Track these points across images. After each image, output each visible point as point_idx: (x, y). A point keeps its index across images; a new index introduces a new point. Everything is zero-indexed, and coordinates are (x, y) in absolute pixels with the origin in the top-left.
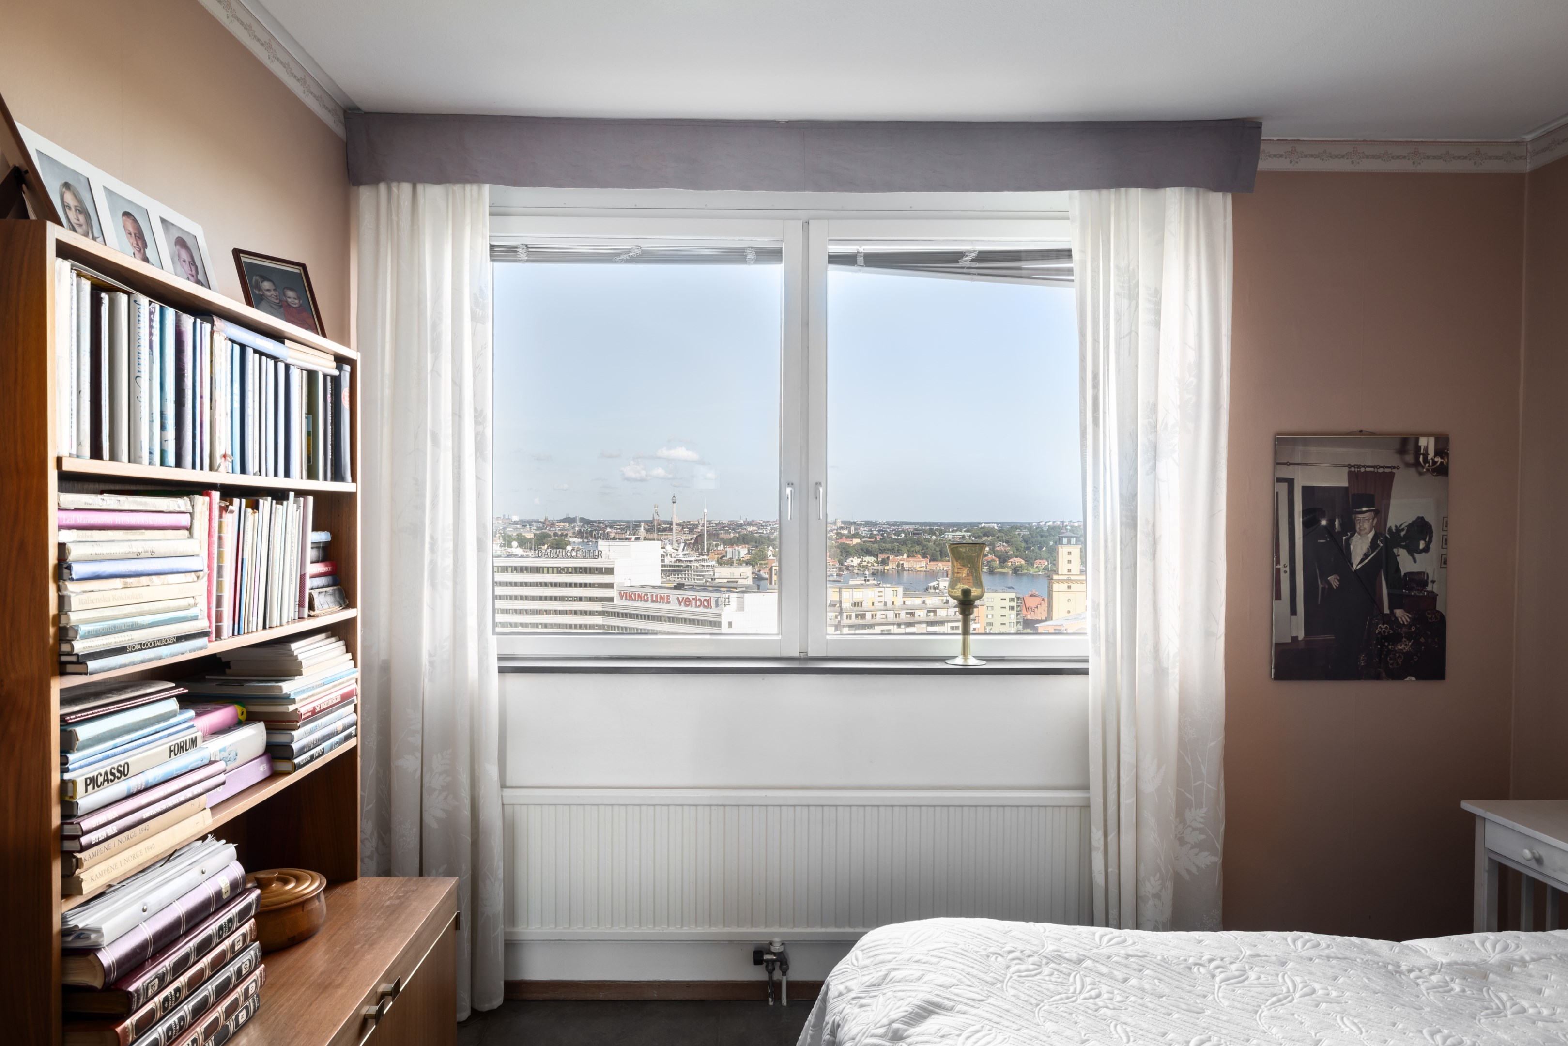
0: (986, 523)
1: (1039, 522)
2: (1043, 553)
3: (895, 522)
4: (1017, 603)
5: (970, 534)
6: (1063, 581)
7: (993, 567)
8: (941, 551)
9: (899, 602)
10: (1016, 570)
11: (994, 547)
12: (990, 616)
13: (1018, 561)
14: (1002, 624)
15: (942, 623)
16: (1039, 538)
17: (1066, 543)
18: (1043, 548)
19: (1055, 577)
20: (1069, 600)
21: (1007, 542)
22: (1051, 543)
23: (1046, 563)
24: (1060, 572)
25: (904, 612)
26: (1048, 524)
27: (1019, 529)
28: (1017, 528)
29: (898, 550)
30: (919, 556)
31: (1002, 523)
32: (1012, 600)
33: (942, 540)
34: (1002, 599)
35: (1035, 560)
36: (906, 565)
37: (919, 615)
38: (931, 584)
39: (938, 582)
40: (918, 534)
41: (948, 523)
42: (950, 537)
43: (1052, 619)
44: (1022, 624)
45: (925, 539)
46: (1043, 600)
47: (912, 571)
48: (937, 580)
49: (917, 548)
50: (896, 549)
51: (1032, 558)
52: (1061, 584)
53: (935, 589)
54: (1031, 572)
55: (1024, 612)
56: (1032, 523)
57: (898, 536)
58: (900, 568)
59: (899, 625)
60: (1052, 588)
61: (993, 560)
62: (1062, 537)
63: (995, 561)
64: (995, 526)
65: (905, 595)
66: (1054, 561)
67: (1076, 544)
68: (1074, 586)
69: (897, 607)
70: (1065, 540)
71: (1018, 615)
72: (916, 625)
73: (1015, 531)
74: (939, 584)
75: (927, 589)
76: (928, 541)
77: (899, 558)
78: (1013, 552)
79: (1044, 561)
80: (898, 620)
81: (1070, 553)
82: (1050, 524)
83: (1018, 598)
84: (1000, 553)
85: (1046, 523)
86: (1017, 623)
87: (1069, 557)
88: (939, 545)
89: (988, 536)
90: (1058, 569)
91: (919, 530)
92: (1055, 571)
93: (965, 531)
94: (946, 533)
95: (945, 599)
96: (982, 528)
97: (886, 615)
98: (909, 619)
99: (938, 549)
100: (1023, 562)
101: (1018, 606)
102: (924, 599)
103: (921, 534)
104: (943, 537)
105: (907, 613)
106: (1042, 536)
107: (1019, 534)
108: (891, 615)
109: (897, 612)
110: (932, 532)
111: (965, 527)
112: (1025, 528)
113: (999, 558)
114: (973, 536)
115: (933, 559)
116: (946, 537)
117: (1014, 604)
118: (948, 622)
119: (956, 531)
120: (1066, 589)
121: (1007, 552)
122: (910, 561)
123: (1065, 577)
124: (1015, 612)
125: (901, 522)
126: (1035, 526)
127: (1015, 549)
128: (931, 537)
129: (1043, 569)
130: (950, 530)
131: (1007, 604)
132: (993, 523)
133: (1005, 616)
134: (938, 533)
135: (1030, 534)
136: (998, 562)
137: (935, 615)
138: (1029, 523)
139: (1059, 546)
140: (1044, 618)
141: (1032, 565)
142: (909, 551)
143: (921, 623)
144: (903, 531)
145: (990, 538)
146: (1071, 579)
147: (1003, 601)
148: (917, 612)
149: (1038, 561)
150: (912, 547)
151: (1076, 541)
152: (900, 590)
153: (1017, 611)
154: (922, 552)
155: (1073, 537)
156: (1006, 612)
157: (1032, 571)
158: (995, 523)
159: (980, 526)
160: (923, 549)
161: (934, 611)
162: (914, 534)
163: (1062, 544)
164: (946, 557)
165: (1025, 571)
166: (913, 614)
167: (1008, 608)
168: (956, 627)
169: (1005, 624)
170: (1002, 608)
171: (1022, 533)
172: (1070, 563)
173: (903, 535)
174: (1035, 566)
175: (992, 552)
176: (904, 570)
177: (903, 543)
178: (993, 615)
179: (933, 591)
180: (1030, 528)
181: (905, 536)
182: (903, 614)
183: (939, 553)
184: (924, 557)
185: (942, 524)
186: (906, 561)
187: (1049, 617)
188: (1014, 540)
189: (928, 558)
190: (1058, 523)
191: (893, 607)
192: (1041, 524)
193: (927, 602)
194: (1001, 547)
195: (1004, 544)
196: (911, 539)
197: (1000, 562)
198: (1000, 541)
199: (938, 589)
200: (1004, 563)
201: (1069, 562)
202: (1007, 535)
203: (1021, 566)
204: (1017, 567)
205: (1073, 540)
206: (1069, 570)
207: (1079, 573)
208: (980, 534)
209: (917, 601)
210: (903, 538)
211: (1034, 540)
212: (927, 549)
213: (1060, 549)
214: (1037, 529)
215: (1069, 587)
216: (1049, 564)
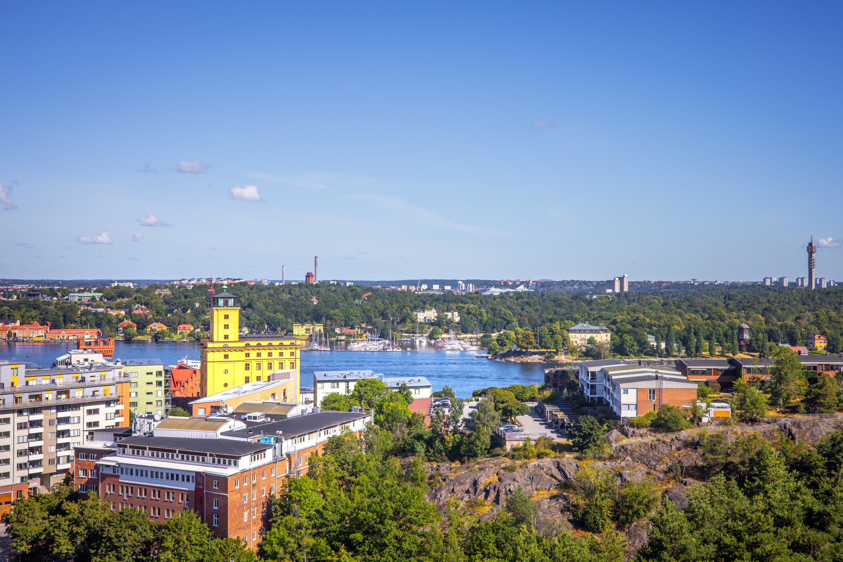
0: (119, 281)
1: (181, 280)
2: (187, 317)
3: (3, 280)
4: (165, 377)
5: (101, 294)
6: (218, 350)
7: (129, 335)
8: (64, 316)
9: (19, 384)
10: (157, 338)
11: (131, 310)
12: (133, 395)
13: (158, 327)
14: (147, 403)
15: (76, 406)
16: (183, 299)
17: (222, 305)
18: (188, 310)
19: (210, 345)
20: (226, 371)
21: (146, 304)
22: (197, 305)
23: (192, 328)
24: (215, 339)
25: (27, 395)
26: (192, 282)
27: (160, 288)
28: (157, 287)
29: (9, 316)
30: (36, 322)
31: (139, 282)
32: (159, 374)
33: (65, 303)
34: (148, 374)
35: (179, 325)
36: (19, 334)
37: (47, 398)
38: (60, 359)
39: (69, 356)
40: (34, 295)
41: (71, 281)
42: (76, 299)
43: (206, 396)
44: (170, 402)
45: (43, 302)
46: (195, 372)
47: (27, 341)
48: (69, 353)
49: (34, 313)
50: (7, 314)
51: (175, 323)
52: (217, 353)
53: (67, 364)
54: (174, 339)
55: (172, 388)
56: (174, 281)
57: (9, 298)
58: (11, 339)
59: (20, 412)
60: (206, 358)
61: (129, 326)
62: (218, 298)
63: (132, 327)
64: (131, 285)
65: (28, 374)
66: (208, 326)
67: (235, 306)
68: (233, 355)
69: (17, 390)
70: (221, 302)
71: (166, 391)
72: (43, 411)
73: (154, 291)
74: (70, 358)
75: (54, 365)
76: (49, 304)
77: (10, 326)
78: (153, 316)
79: (189, 326)
80: (19, 406)
81: (226, 317)
82: (194, 282)
83: (166, 371)
84: (138, 318)
85: (189, 281)
86: (167, 401)
87: (226, 322)
88: (62, 308)
89: (123, 298)
90: (212, 335)
91: (36, 291)
92: (209, 338)
93: (95, 292)
94: (71, 294)
95: (80, 376)
96: (115, 288)
97: (4, 400)
98: (35, 404)
99: (60, 313)
100: (165, 328)
101: (167, 381)
102: (53, 377)
103: (38, 295)
104: (67, 299)
105: (31, 397)
106: (186, 297)
107: (160, 294)
108: (9, 399)
109: (17, 395)
110: (52, 293)
111: (94, 286)
112: (166, 287)
113: (138, 323)
114: (106, 298)
115: (55, 326)
116: (71, 299)
117: (162, 379)
118: (84, 404)
119: (83, 291)
120: (222, 359)
121: (146, 316)
122: (25, 329)
123: (221, 345)
124: (162, 388)
125: (10, 280)
126: (177, 284)
127: (155, 312)
128: (51, 299)
129: (188, 335)
130: (77, 290)
131: (154, 379)
132: (127, 281)
133: (152, 393)
134: (59, 294)
135: (173, 294)
136: (135, 328)
137: (68, 397)
138: (169, 281)
139: (214, 308)
140: (195, 395)
141: (175, 330)
142: (22, 317)
143: (49, 408)
144: (15, 292)
145: (126, 300)
146: (228, 347)
147: (149, 376)
148: (46, 395)
149: (182, 326)
150: (27, 311)
151: (234, 303)
152: (22, 368)
153: (165, 387)
154: (40, 318)
155: (231, 298)
156: (152, 388)
157: (176, 337)
158: (130, 281)
159: (113, 285)
160: (41, 314)
161: (66, 392)
162: (29, 295)
163: (218, 306)
164: (71, 323)
165: (167, 339)
166: (38, 397)
167: (155, 383)
168: (94, 410)
169: (151, 403)
170: (147, 383)
171: (162, 293)
172: (228, 328)
173: (15, 297)
174: (179, 331)
175: (128, 316)
176: (16, 340)
177: (16, 306)
178: (137, 393)
179: (64, 367)
180: (172, 288)
181: (18, 298)
182: (25, 398)
183: (61, 319)
184: (42, 324)
185: (64, 283)
186: (20, 329)
187: (203, 393)
188: (153, 301)
189: (47, 325)
190: (204, 281)
191: (13, 389)
192: (184, 282)
193: (57, 381)
194: (139, 310)
195: (143, 307)
196: (26, 302)
197: (138, 328)
198: (138, 303)
199: (70, 364)
200: (143, 329)
201: (226, 327)
202: (145, 296)
203: (162, 333)
204: (158, 333)
205: (231, 302)
206: (226, 337)
207: (238, 340)
208: (113, 294)
209: (46, 381)
210: (15, 301)
211: (177, 301)
212: (47, 313)
213: (215, 313)
214: (179, 288)
215: (226, 356)
216: (195, 329)
